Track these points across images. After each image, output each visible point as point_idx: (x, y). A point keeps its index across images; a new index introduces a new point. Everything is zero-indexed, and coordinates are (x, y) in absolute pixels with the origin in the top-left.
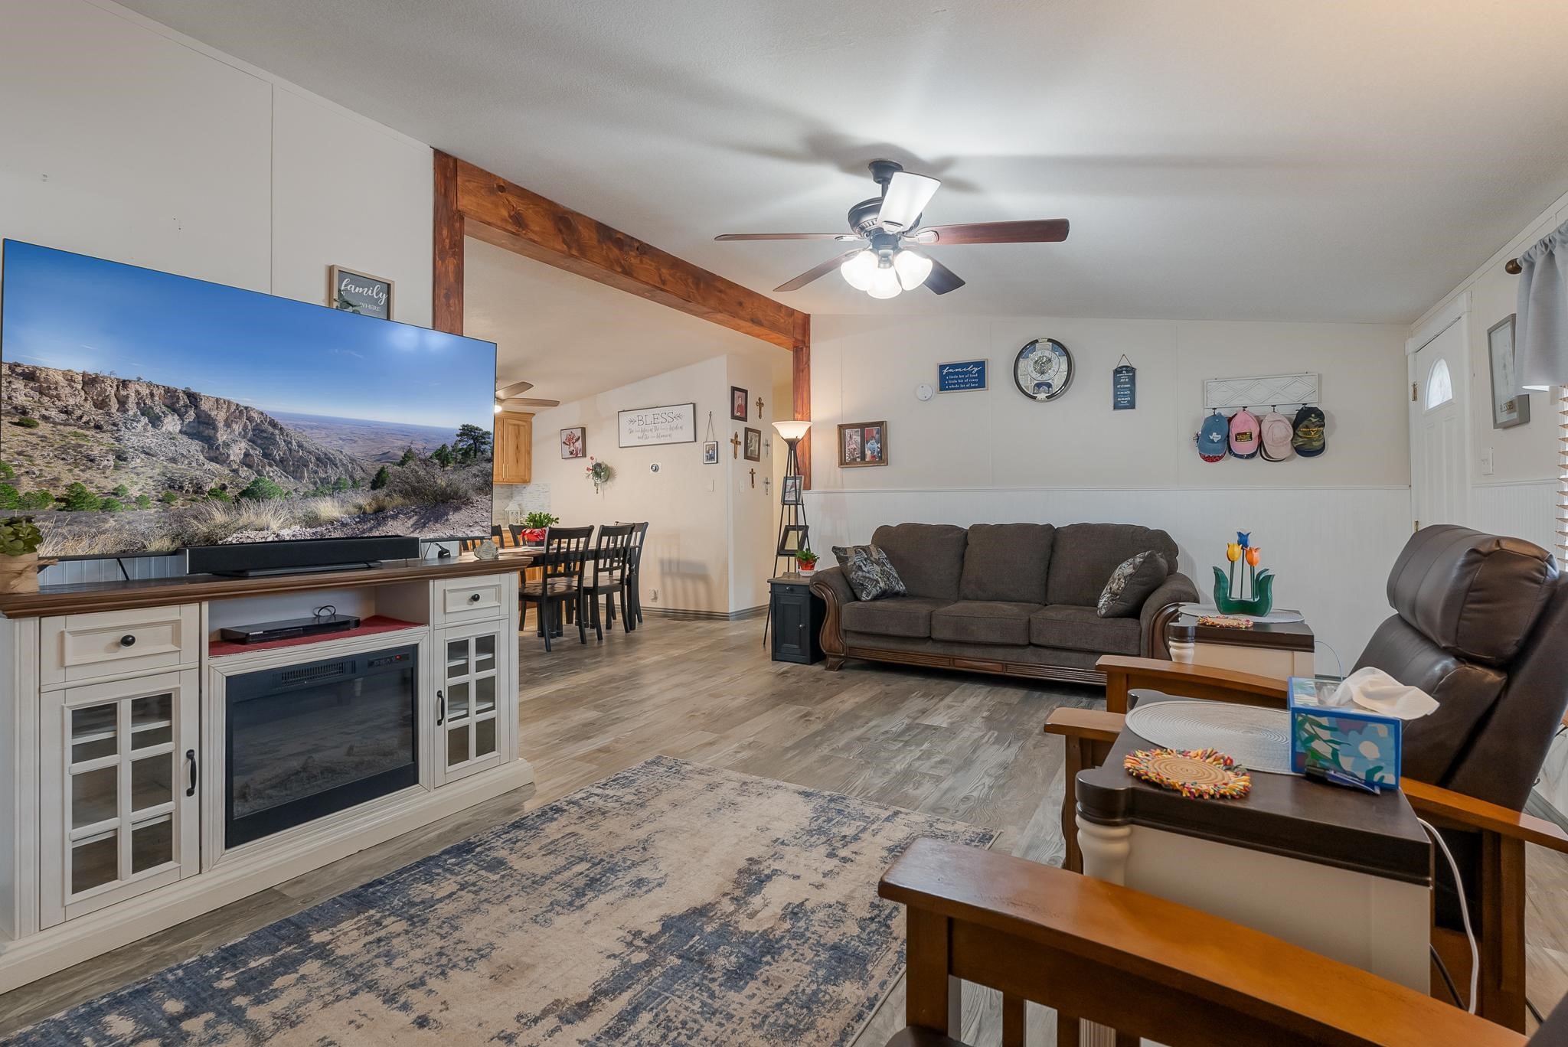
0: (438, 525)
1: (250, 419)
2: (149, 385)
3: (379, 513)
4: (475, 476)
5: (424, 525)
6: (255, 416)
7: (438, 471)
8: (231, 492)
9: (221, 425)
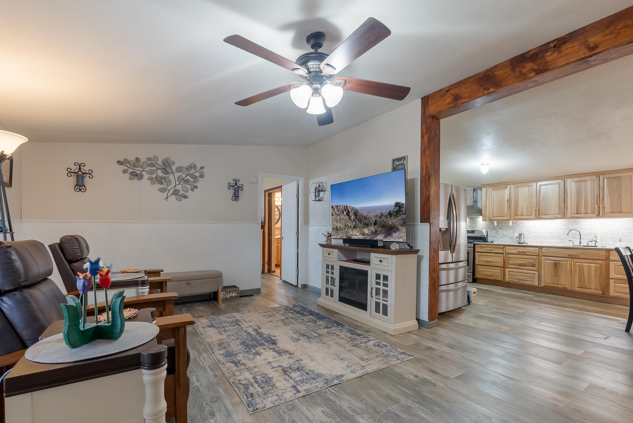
0: (390, 237)
1: (354, 210)
2: (342, 206)
3: (376, 233)
4: (400, 220)
5: (386, 237)
6: (354, 209)
7: (389, 219)
8: (352, 227)
9: (350, 212)
